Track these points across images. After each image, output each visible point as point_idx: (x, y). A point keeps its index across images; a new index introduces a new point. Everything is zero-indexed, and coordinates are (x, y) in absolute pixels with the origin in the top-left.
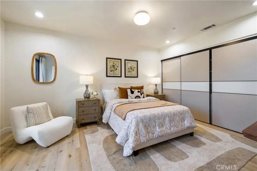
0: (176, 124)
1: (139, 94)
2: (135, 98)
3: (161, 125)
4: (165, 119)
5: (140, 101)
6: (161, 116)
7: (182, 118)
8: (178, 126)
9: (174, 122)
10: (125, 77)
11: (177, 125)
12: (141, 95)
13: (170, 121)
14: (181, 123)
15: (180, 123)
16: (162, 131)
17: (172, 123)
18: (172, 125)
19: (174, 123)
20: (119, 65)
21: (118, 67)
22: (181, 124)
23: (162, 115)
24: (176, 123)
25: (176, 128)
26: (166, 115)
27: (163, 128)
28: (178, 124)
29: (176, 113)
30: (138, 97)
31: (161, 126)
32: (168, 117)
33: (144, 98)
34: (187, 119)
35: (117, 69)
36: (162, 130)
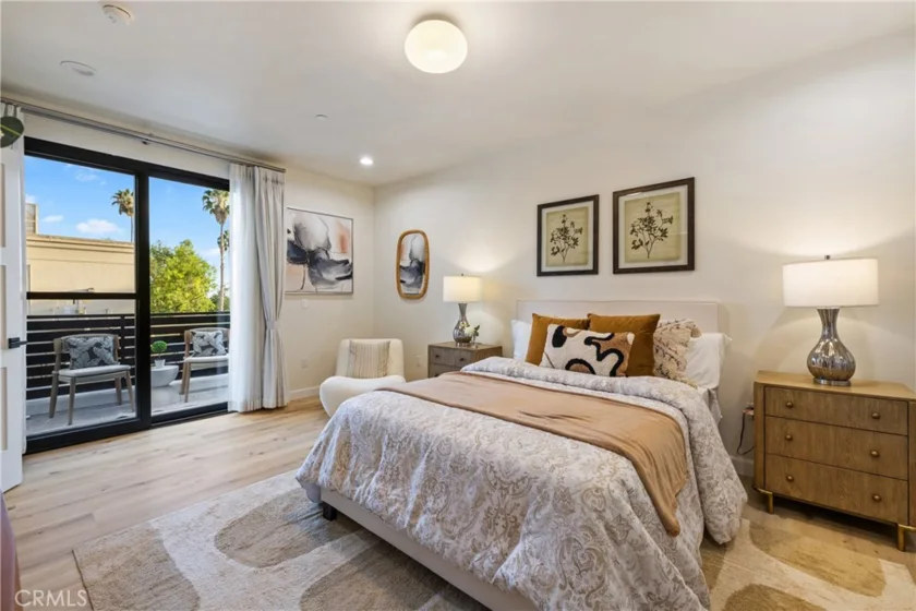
0: (449, 518)
1: (589, 354)
2: (568, 367)
3: (389, 472)
4: (414, 458)
5: (555, 382)
6: (403, 436)
7: (499, 510)
8: (456, 530)
9: (444, 498)
10: (617, 270)
11: (454, 523)
12: (600, 357)
13: (429, 482)
14: (485, 532)
15: (478, 526)
16: (380, 496)
17: (437, 497)
18: (430, 504)
19: (441, 503)
20: (587, 223)
21: (580, 231)
22: (479, 538)
23: (408, 439)
24: (453, 508)
25: (439, 533)
26: (422, 446)
27: (394, 488)
28: (461, 524)
29: (469, 463)
30: (584, 367)
31: (388, 477)
32: (429, 459)
33: (613, 373)
34: (538, 541)
35: (576, 241)
36: (383, 493)
